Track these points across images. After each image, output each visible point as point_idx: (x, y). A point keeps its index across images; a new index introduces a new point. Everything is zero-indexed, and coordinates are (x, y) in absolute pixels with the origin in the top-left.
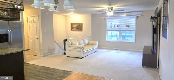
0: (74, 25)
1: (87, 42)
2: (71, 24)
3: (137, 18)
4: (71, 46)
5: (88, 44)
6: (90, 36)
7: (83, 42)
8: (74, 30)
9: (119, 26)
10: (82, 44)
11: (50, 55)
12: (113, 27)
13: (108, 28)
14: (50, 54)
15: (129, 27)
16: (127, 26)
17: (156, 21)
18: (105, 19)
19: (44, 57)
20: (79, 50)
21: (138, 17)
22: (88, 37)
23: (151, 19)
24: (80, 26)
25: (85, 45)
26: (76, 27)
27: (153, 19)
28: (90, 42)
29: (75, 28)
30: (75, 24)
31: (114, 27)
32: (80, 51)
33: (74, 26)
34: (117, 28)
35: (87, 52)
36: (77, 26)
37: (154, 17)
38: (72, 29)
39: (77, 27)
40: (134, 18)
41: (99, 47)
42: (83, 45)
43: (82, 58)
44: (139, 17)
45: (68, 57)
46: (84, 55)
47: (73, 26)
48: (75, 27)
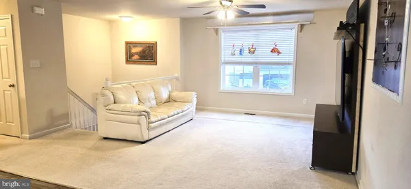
0: (134, 46)
1: (165, 96)
2: (127, 43)
3: (301, 31)
4: (113, 106)
5: (170, 100)
6: (177, 79)
7: (152, 94)
8: (135, 62)
9: (252, 51)
10: (149, 101)
11: (55, 135)
12: (237, 53)
13: (225, 55)
14: (55, 132)
15: (279, 53)
16: (273, 51)
17: (354, 36)
18: (217, 31)
19: (32, 141)
20: (135, 118)
21: (302, 26)
22: (170, 80)
23: (338, 29)
24: (150, 51)
25: (160, 103)
26: (141, 52)
27: (343, 29)
28: (175, 94)
29: (136, 57)
30: (135, 44)
31: (241, 54)
32: (139, 123)
33: (134, 50)
34: (247, 57)
35: (161, 125)
36: (143, 50)
37: (348, 24)
38: (129, 59)
39: (143, 52)
40: (291, 29)
41: (200, 108)
42: (154, 102)
43: (147, 141)
44: (305, 28)
45: (105, 138)
46: (153, 134)
47: (130, 49)
48: (136, 53)
